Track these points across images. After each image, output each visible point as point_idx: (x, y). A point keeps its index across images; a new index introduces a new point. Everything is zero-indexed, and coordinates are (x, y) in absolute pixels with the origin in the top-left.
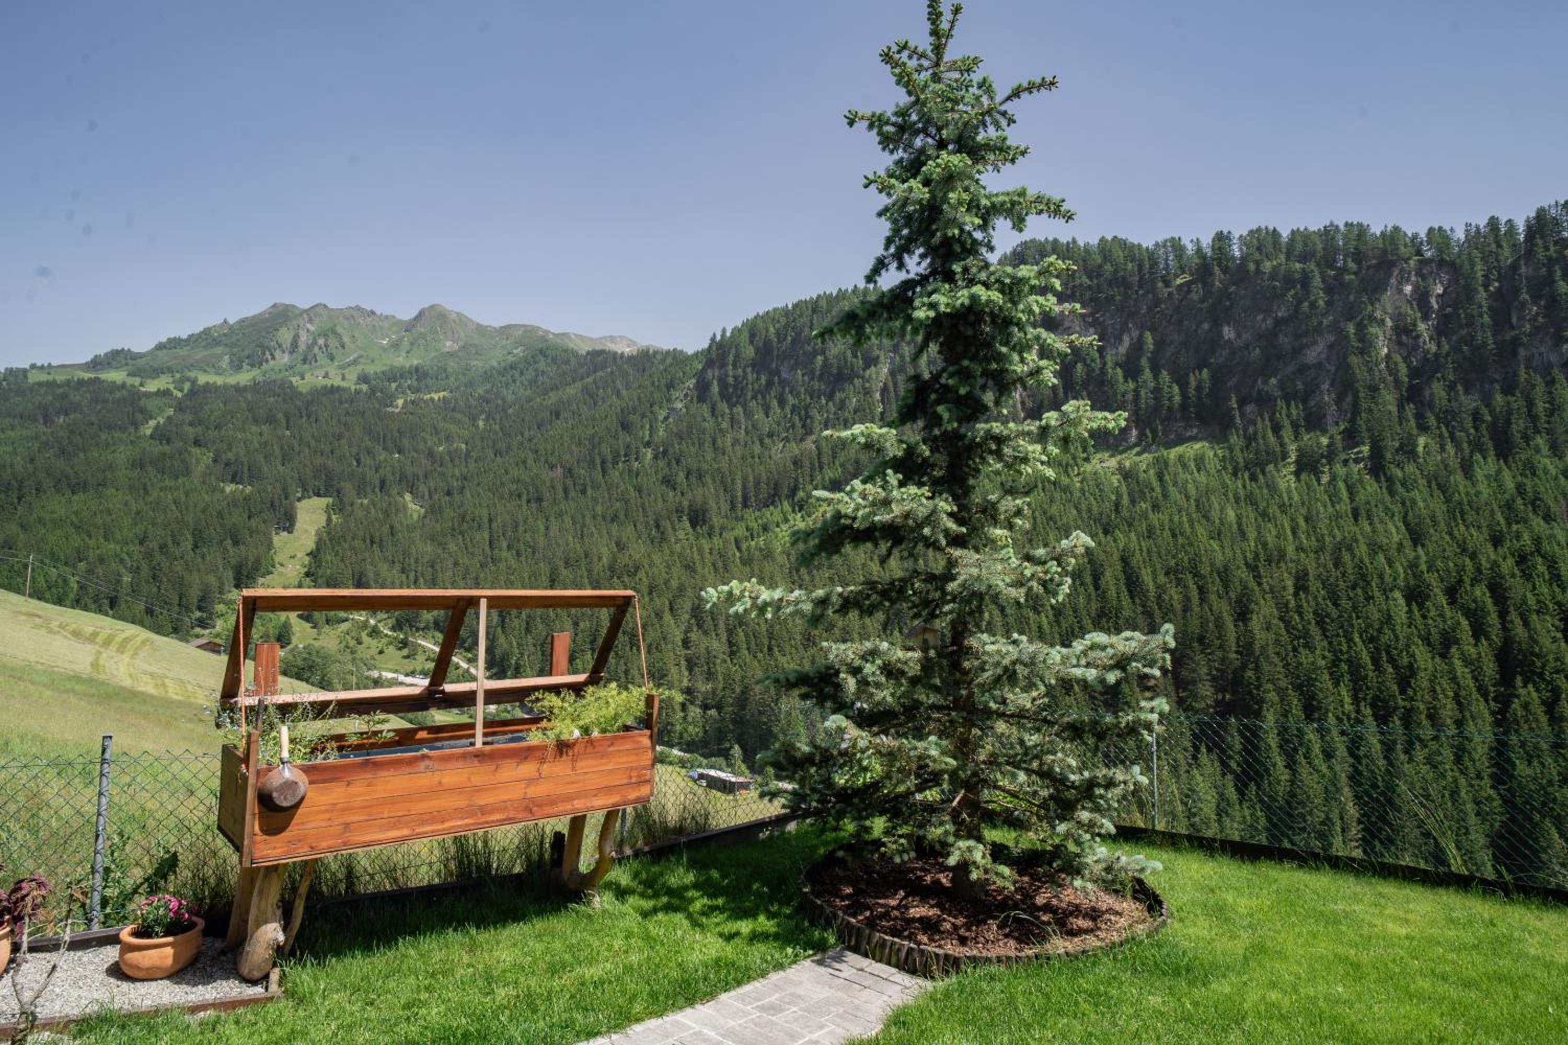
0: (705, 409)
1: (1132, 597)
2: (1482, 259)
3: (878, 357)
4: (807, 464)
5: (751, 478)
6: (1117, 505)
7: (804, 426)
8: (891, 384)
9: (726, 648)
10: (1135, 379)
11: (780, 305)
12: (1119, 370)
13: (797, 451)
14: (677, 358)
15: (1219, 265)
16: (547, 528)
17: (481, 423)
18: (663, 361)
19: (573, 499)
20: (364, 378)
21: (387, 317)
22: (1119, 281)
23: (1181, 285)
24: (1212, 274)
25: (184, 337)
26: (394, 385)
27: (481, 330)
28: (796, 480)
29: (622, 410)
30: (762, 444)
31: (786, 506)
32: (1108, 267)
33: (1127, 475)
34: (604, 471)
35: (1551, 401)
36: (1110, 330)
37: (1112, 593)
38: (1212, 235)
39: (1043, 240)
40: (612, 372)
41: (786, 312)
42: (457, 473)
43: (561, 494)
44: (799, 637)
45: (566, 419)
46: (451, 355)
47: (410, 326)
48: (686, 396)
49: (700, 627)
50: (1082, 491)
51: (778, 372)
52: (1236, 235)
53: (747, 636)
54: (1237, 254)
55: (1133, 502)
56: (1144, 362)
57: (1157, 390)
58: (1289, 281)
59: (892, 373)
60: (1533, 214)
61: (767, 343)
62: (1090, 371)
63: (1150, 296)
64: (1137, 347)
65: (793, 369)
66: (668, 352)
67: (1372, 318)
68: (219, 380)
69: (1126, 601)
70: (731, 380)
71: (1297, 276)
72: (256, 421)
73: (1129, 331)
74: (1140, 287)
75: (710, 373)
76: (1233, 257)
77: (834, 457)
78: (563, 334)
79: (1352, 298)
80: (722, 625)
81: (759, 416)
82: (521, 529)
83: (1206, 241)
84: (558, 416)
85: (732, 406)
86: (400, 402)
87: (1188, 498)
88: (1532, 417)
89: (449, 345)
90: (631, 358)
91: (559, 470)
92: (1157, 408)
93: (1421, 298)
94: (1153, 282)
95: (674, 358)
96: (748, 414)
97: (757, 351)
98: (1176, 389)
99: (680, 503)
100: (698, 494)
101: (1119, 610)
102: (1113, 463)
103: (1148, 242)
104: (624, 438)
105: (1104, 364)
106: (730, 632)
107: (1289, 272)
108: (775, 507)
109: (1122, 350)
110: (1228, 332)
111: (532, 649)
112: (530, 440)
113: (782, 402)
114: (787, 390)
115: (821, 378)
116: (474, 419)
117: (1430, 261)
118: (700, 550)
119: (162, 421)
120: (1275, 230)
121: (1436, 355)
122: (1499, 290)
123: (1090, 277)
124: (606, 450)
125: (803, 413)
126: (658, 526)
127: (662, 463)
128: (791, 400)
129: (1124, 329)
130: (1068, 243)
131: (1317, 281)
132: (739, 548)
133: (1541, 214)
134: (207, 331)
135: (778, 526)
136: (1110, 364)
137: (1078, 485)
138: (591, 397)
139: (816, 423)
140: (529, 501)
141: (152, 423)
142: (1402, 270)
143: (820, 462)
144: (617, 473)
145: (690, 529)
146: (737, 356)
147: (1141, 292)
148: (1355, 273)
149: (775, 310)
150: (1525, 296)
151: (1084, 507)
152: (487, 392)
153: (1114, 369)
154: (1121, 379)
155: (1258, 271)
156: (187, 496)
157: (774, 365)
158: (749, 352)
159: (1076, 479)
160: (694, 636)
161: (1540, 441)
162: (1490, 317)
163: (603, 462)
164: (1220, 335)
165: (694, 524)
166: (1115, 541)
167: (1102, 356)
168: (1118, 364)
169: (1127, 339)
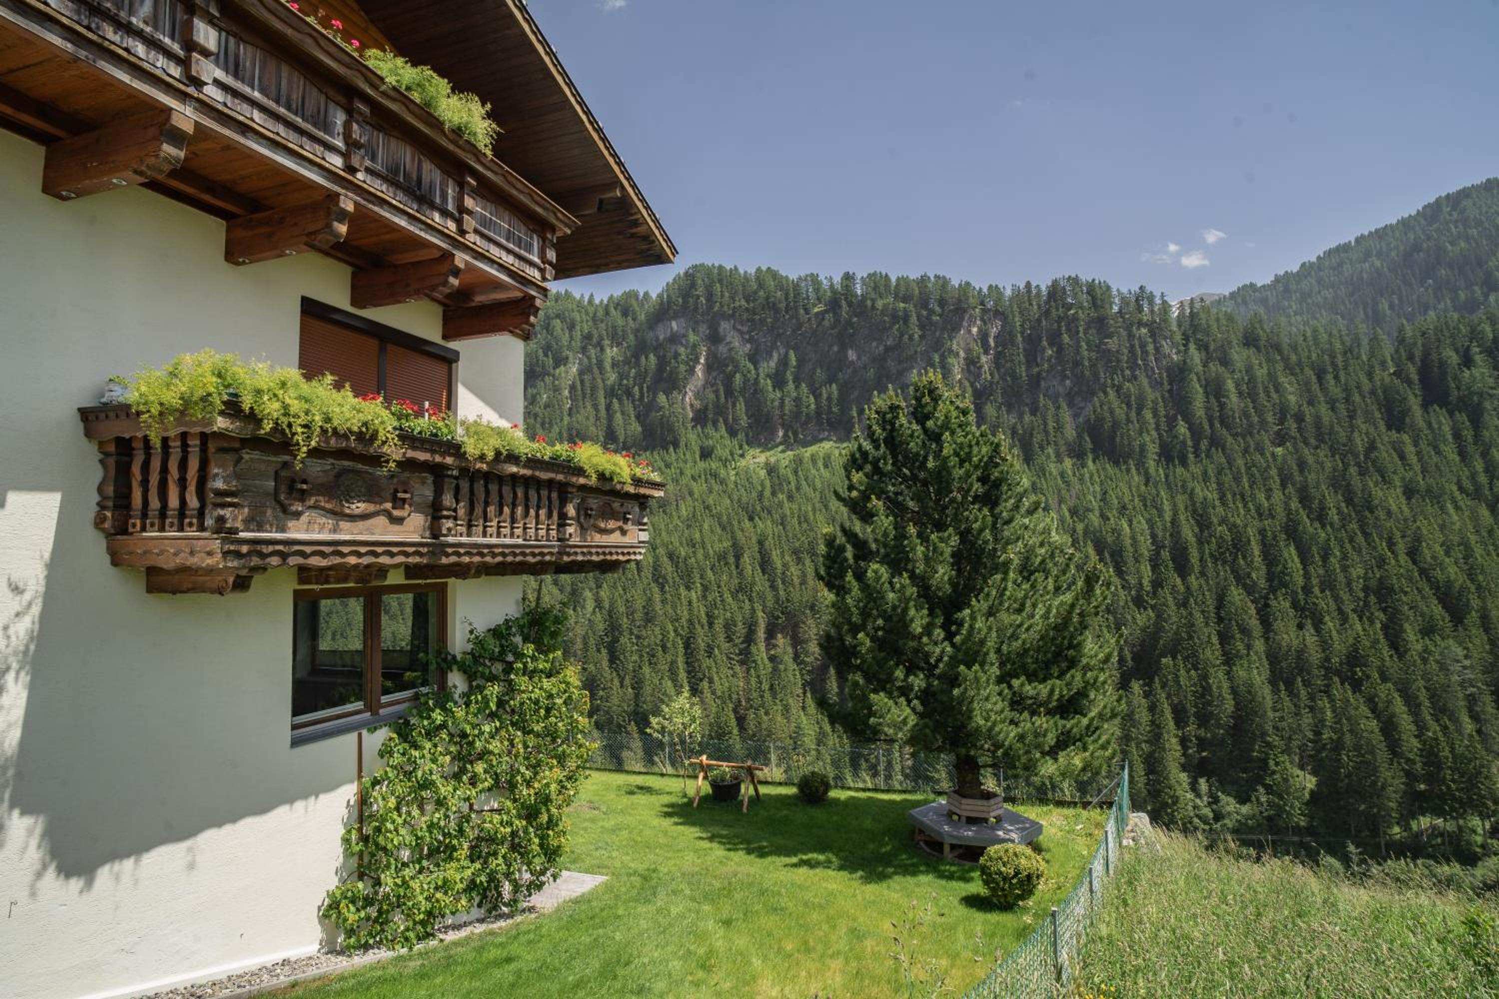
2: (1020, 312)
3: (567, 358)
6: (761, 496)
8: (578, 383)
10: (781, 389)
12: (769, 381)
15: (846, 299)
22: (770, 305)
23: (817, 314)
24: (840, 307)
32: (762, 294)
33: (771, 470)
35: (1057, 421)
36: (763, 347)
38: (841, 275)
39: (710, 265)
50: (736, 483)
52: (859, 276)
54: (859, 292)
55: (774, 494)
56: (789, 376)
57: (797, 400)
58: (895, 318)
59: (581, 373)
60: (1050, 284)
62: (746, 380)
63: (794, 321)
64: (784, 362)
67: (951, 351)
71: (900, 314)
73: (777, 348)
74: (787, 312)
76: (857, 296)
79: (938, 334)
83: (837, 279)
87: (815, 490)
88: (1046, 432)
92: (797, 415)
93: (984, 336)
94: (796, 308)
98: (812, 399)
102: (762, 459)
103: (793, 276)
105: (758, 375)
107: (895, 309)
109: (773, 364)
110: (852, 355)
117: (989, 310)
120: (887, 275)
121: (991, 383)
122: (1029, 335)
123: (748, 301)
129: (774, 347)
130: (731, 271)
131: (914, 319)
133: (1055, 283)
136: (762, 375)
137: (733, 478)
142: (971, 316)
147: (787, 317)
148: (940, 316)
150: (1045, 343)
151: (735, 497)
153: (765, 380)
154: (770, 388)
155: (873, 307)
159: (730, 474)
161: (1050, 450)
162: (1025, 356)
164: (846, 357)
166: (755, 527)
167: (756, 369)
168: (768, 376)
169: (775, 356)
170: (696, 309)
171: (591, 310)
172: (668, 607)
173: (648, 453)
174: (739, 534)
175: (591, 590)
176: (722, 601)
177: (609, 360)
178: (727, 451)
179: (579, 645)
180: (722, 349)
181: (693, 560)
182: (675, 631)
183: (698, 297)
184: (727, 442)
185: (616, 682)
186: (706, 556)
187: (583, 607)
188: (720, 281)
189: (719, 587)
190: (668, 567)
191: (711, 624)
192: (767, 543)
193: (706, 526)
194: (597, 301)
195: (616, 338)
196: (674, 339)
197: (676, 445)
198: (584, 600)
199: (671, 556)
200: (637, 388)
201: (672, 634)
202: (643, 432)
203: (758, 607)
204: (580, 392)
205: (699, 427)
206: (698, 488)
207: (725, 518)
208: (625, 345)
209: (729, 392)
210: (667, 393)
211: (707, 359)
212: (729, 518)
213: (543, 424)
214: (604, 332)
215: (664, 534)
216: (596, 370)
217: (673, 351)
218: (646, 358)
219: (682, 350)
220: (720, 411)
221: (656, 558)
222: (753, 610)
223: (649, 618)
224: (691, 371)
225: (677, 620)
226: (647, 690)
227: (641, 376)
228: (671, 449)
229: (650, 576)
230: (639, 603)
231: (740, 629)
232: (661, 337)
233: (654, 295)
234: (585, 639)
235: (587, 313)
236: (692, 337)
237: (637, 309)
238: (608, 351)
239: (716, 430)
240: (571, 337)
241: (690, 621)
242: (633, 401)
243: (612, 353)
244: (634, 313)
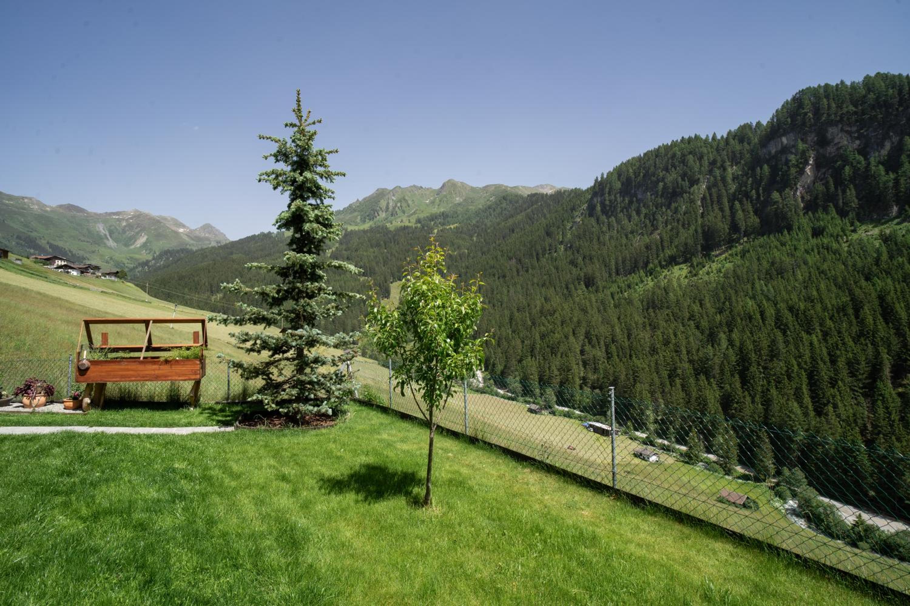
0: (593, 221)
1: (887, 323)
3: (699, 179)
4: (654, 247)
5: (620, 258)
6: (877, 261)
7: (652, 225)
8: (708, 195)
9: (605, 355)
10: (895, 171)
11: (636, 155)
12: (881, 167)
13: (648, 240)
14: (577, 193)
16: (508, 291)
17: (475, 239)
18: (570, 195)
19: (522, 275)
20: (419, 221)
21: (428, 189)
25: (342, 209)
26: (432, 223)
27: (473, 189)
28: (648, 257)
29: (547, 225)
30: (627, 238)
31: (642, 273)
32: (872, 96)
33: (885, 239)
34: (538, 259)
36: (873, 140)
37: (870, 320)
39: (816, 86)
40: (541, 205)
41: (639, 159)
42: (463, 265)
43: (515, 273)
44: (648, 349)
45: (517, 233)
46: (459, 204)
47: (438, 192)
48: (582, 214)
49: (590, 343)
50: (849, 253)
51: (635, 195)
53: (617, 348)
55: (891, 257)
59: (709, 188)
61: (629, 180)
62: (856, 170)
64: (897, 149)
65: (645, 192)
66: (572, 190)
68: (356, 228)
69: (881, 325)
70: (607, 203)
72: (372, 247)
75: (595, 200)
77: (671, 242)
78: (515, 187)
80: (602, 343)
81: (625, 222)
82: (495, 292)
84: (513, 231)
85: (608, 217)
86: (436, 231)
89: (458, 200)
90: (551, 195)
91: (514, 260)
95: (575, 193)
96: (618, 221)
97: (623, 184)
99: (579, 274)
100: (589, 269)
101: (875, 332)
102: (876, 231)
104: (548, 240)
105: (869, 164)
106: (607, 346)
108: (635, 274)
109: (884, 152)
111: (501, 355)
112: (499, 245)
113: (638, 213)
114: (642, 205)
115: (662, 196)
116: (472, 236)
118: (590, 301)
119: (334, 249)
123: (856, 106)
124: (539, 247)
125: (652, 217)
126: (567, 288)
127: (569, 253)
128: (644, 211)
129: (886, 137)
130: (837, 85)
132: (613, 298)
134: (350, 206)
135: (637, 285)
136: (873, 163)
137: (846, 249)
138: (530, 219)
139: (660, 223)
140: (499, 278)
141: (330, 250)
143: (662, 246)
144: (545, 260)
145: (585, 289)
146: (611, 189)
147: (901, 109)
149: (633, 158)
151: (850, 263)
152: (477, 222)
153: (877, 166)
154: (883, 173)
156: (345, 283)
157: (633, 191)
158: (618, 185)
159: (844, 245)
160: (587, 348)
163: (537, 254)
165: (587, 286)
166: (874, 285)
167: (866, 159)
168: (879, 163)
169: (888, 146)
170: (804, 124)
171: (715, 144)
172: (792, 347)
173: (765, 237)
174: (857, 291)
175: (725, 333)
176: (844, 344)
177: (731, 176)
178: (839, 229)
179: (717, 371)
180: (831, 150)
181: (812, 312)
182: (799, 365)
183: (806, 114)
184: (838, 221)
185: (748, 399)
186: (825, 309)
187: (719, 345)
188: (827, 97)
189: (839, 332)
190: (788, 317)
191: (833, 361)
192: (889, 299)
193: (823, 286)
194: (719, 137)
195: (735, 159)
196: (785, 150)
197: (790, 228)
198: (720, 340)
199: (791, 309)
200: (754, 191)
201: (796, 368)
202: (761, 222)
203: (883, 351)
204: (709, 201)
205: (810, 213)
206: (810, 260)
207: (840, 280)
208: (743, 162)
209: (839, 182)
210: (780, 191)
211: (815, 161)
212: (844, 279)
213: (683, 225)
214: (726, 157)
215: (784, 293)
216: (720, 184)
217: (784, 159)
218: (761, 169)
219: (792, 157)
220: (830, 198)
221: (778, 311)
222: (877, 354)
223: (773, 355)
224: (802, 172)
225: (800, 357)
226: (775, 408)
227: (757, 183)
228: (786, 232)
229: (773, 324)
230: (765, 343)
231: (864, 368)
232: (773, 151)
233: (764, 123)
234: (722, 365)
235: (712, 147)
236: (801, 146)
237: (751, 135)
238: (729, 170)
239: (827, 213)
240: (701, 165)
241: (813, 358)
242: (751, 202)
243: (732, 170)
244: (749, 139)
